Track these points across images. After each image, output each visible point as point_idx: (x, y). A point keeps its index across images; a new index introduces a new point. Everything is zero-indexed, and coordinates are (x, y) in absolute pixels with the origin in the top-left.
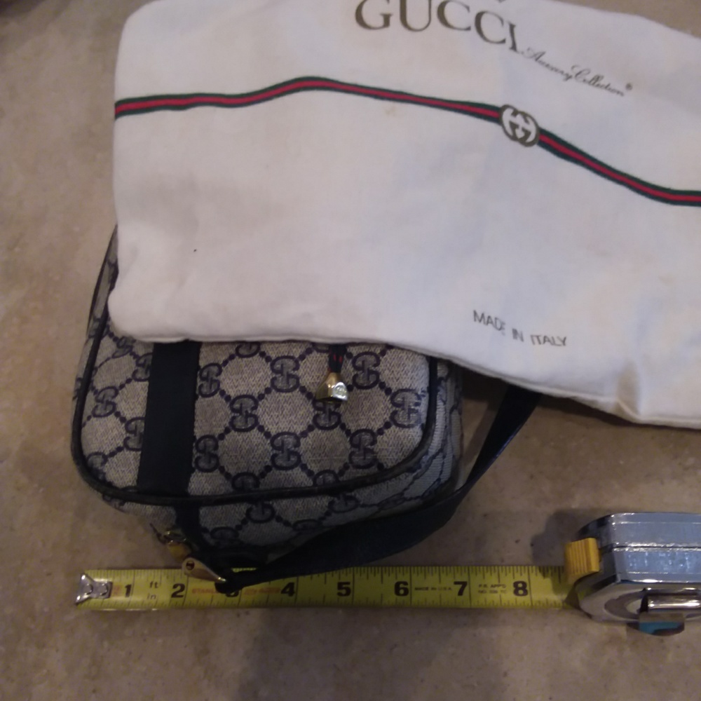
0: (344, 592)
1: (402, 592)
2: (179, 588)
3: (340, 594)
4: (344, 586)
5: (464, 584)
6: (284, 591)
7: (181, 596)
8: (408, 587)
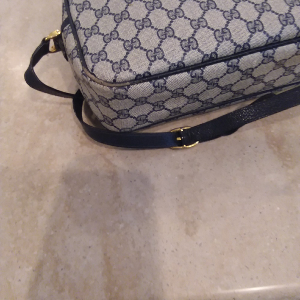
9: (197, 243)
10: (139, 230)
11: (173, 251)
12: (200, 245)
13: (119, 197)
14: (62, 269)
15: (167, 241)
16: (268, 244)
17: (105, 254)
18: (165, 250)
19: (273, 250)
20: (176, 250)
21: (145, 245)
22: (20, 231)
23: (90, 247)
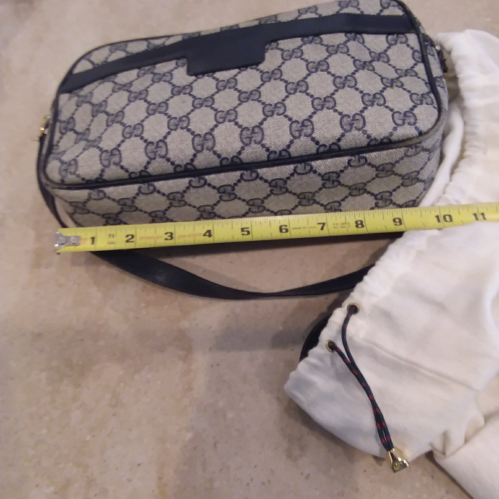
0: (246, 233)
1: (284, 231)
2: (130, 237)
3: (243, 234)
4: (245, 230)
5: (324, 224)
6: (205, 235)
7: (133, 242)
8: (288, 228)
9: (302, 474)
10: (215, 444)
11: (263, 483)
12: (308, 477)
13: (191, 389)
14: (96, 495)
15: (256, 466)
16: (418, 485)
17: (160, 478)
18: (252, 480)
19: (425, 496)
20: (269, 481)
21: (221, 470)
22: (45, 431)
23: (139, 465)
